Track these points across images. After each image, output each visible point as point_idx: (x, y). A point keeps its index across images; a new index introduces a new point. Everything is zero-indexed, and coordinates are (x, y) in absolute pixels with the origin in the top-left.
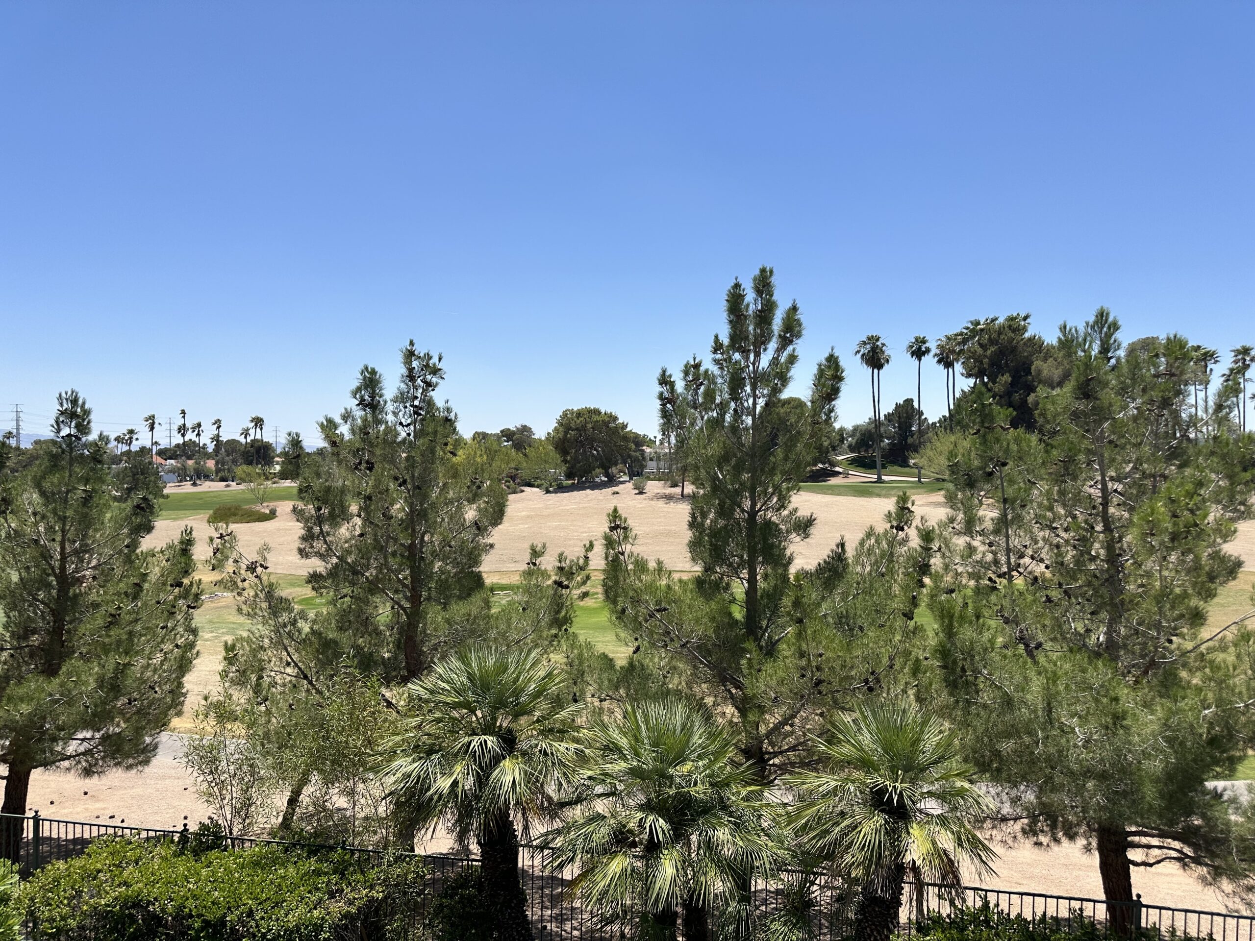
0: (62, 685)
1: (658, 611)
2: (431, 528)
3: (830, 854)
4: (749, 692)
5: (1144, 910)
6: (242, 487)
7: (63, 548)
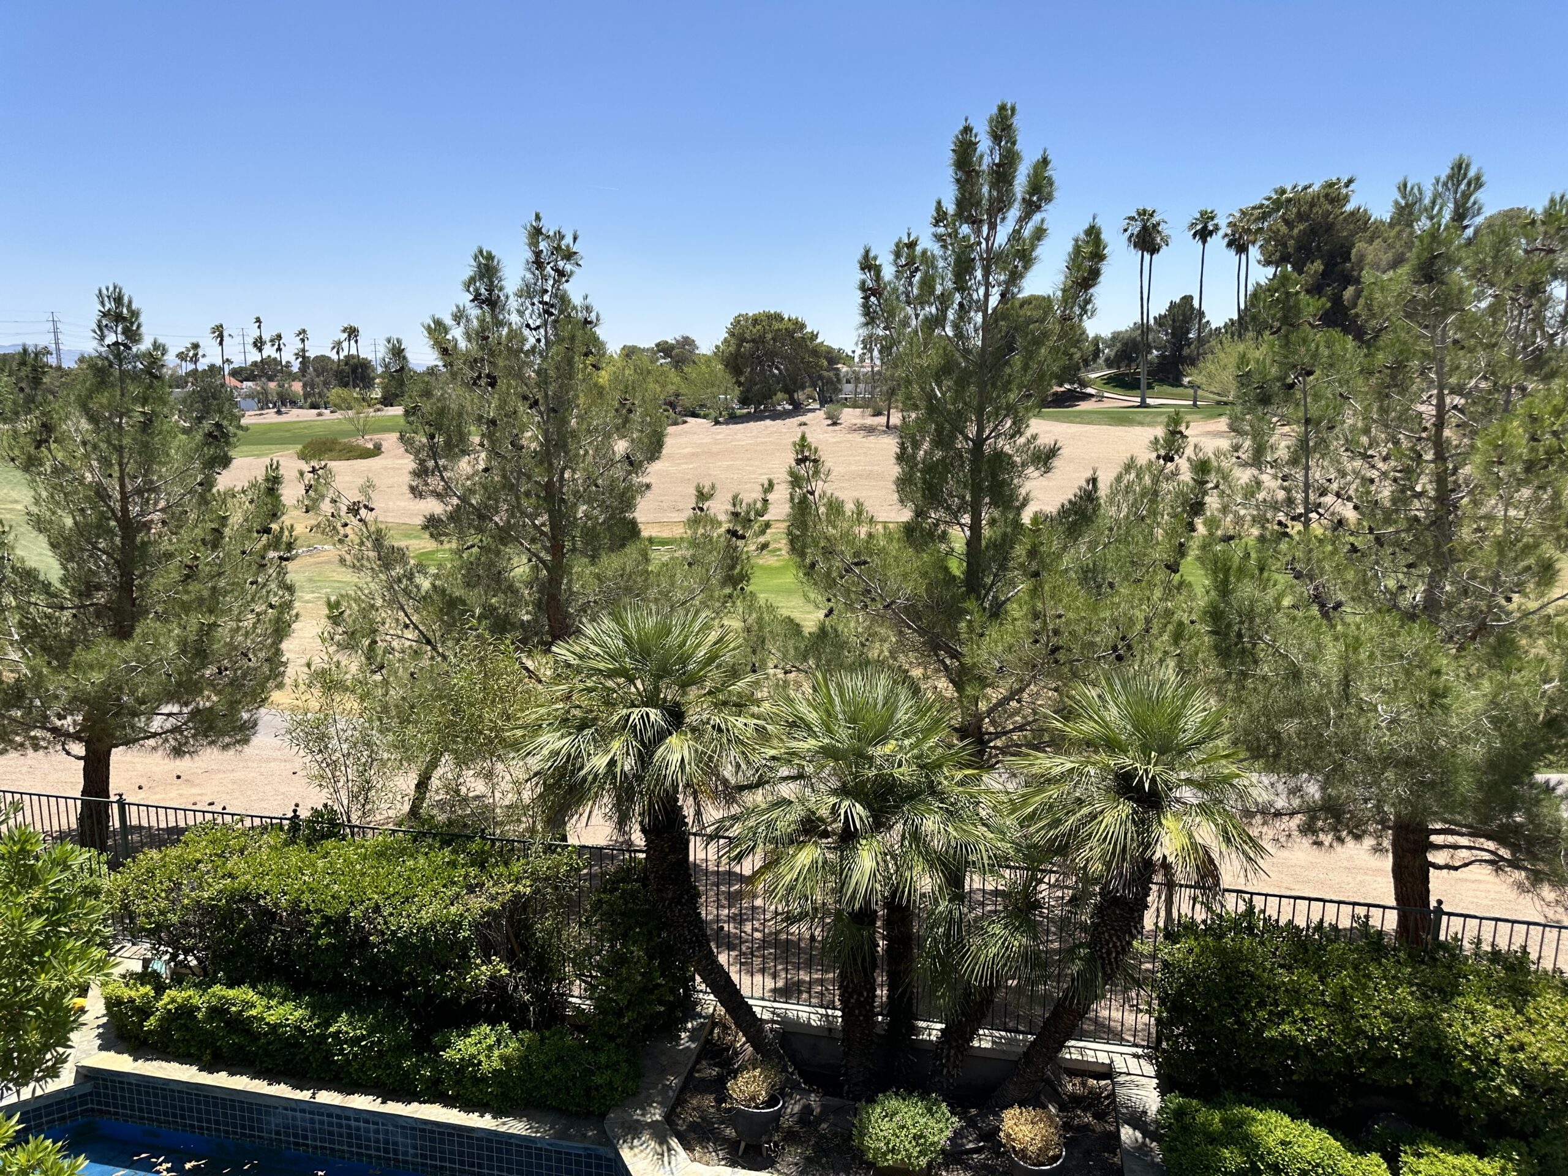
0: (138, 649)
1: (856, 564)
2: (572, 462)
3: (1062, 848)
4: (968, 661)
5: (1445, 918)
6: (338, 415)
7: (122, 486)
